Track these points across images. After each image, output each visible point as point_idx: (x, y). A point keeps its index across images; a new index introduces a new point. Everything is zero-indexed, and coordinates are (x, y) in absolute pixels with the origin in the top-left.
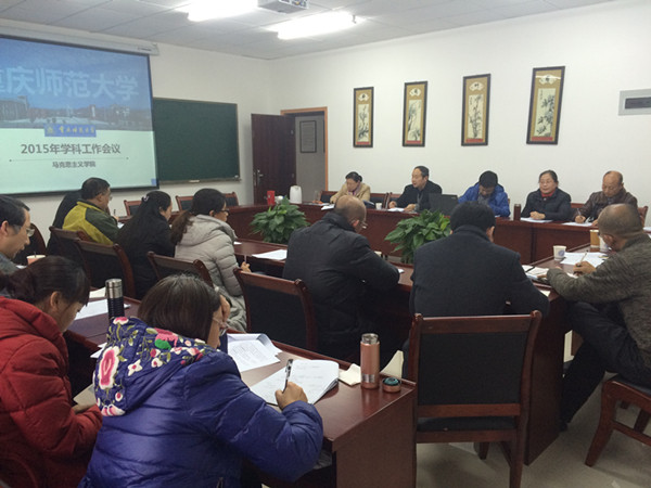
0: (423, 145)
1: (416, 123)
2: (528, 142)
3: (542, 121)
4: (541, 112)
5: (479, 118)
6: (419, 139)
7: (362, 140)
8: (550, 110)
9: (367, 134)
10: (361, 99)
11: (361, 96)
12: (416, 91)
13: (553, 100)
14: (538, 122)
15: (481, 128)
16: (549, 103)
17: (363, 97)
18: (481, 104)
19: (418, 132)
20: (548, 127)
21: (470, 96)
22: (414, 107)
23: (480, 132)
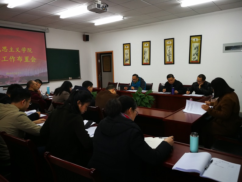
0: (150, 64)
2: (190, 63)
4: (194, 52)
5: (171, 54)
6: (148, 62)
7: (126, 63)
8: (197, 51)
9: (128, 61)
10: (126, 48)
11: (126, 47)
12: (146, 45)
13: (198, 47)
14: (192, 55)
15: (172, 58)
16: (197, 49)
17: (127, 47)
18: (171, 49)
19: (147, 59)
20: (197, 57)
21: (167, 46)
22: (146, 50)
23: (171, 59)
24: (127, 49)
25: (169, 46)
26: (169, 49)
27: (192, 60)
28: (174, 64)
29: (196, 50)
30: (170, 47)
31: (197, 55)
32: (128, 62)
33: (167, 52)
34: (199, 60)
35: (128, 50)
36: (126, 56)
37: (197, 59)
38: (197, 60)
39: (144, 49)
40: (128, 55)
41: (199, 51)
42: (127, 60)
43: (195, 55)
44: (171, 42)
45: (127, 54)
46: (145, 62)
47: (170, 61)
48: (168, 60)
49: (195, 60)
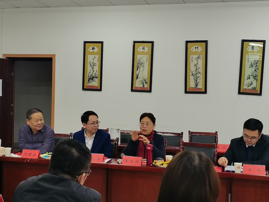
0: (150, 91)
1: (143, 73)
2: (240, 93)
3: (249, 78)
4: (248, 71)
5: (199, 73)
6: (146, 86)
7: (91, 84)
8: (256, 71)
9: (96, 80)
10: (91, 51)
11: (91, 48)
12: (143, 48)
13: (257, 63)
14: (246, 78)
15: (201, 80)
16: (255, 66)
17: (93, 49)
18: (201, 63)
19: (145, 80)
20: (254, 82)
21: (191, 56)
22: (141, 60)
23: (201, 83)
24: (93, 53)
25: (196, 56)
26: (195, 62)
27: (246, 87)
28: (205, 92)
29: (253, 69)
30: (199, 58)
31: (255, 77)
32: (95, 83)
33: (192, 68)
34: (258, 89)
35: (97, 56)
36: (89, 69)
37: (254, 85)
38: (254, 89)
39: (138, 57)
40: (97, 68)
41: (259, 71)
42: (92, 78)
43: (252, 78)
44: (200, 48)
45: (94, 65)
46: (138, 84)
47: (197, 85)
48: (192, 84)
49: (251, 87)
